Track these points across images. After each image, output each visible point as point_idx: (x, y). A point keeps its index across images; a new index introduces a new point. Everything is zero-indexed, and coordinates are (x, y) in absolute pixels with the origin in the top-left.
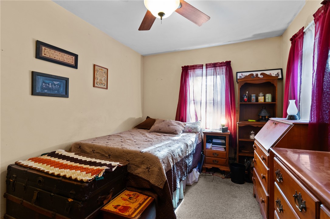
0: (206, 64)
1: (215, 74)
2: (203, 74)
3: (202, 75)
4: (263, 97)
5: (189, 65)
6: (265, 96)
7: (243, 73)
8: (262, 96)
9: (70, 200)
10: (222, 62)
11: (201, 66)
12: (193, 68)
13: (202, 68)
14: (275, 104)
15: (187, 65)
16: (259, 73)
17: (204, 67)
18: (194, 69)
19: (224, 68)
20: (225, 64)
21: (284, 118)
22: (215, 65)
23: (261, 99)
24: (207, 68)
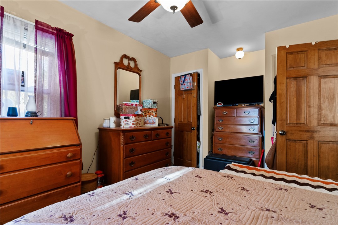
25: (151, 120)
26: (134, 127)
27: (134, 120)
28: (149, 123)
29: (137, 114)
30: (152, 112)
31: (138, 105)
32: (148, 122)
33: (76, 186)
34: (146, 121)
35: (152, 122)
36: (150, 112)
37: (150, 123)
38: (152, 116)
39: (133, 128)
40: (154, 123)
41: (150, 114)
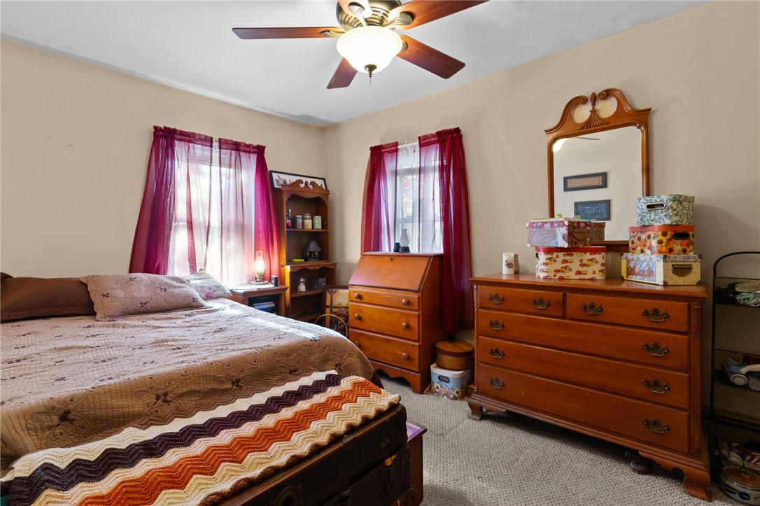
0: (220, 139)
1: (238, 166)
2: (213, 160)
3: (211, 162)
4: (311, 221)
5: (179, 128)
6: (312, 219)
7: (280, 175)
8: (309, 219)
9: (389, 462)
10: (250, 145)
11: (208, 141)
12: (188, 138)
13: (209, 144)
14: (327, 232)
15: (172, 127)
16: (309, 180)
17: (216, 144)
18: (190, 142)
19: (254, 157)
20: (256, 150)
21: (374, 251)
22: (237, 147)
23: (308, 222)
24: (220, 148)
25: (644, 264)
26: (545, 278)
27: (545, 261)
28: (638, 274)
29: (556, 246)
30: (649, 237)
31: (556, 225)
32: (637, 271)
33: (413, 345)
34: (632, 264)
35: (647, 269)
36: (644, 237)
37: (641, 274)
38: (648, 252)
39: (542, 280)
40: (651, 273)
41: (644, 246)
